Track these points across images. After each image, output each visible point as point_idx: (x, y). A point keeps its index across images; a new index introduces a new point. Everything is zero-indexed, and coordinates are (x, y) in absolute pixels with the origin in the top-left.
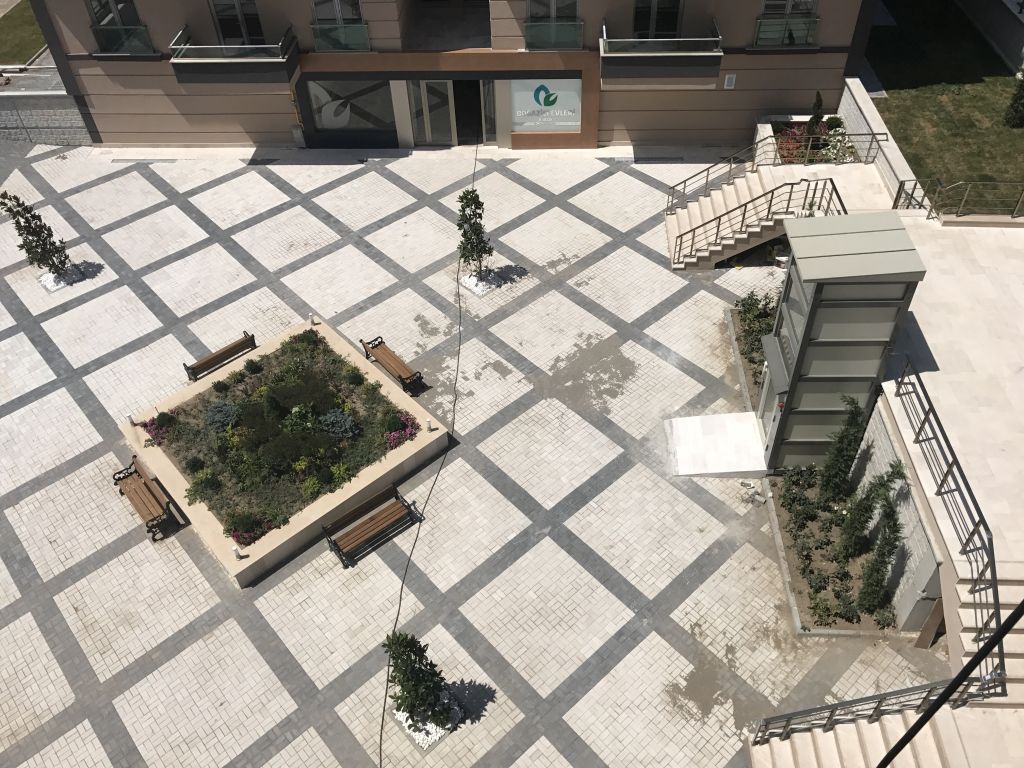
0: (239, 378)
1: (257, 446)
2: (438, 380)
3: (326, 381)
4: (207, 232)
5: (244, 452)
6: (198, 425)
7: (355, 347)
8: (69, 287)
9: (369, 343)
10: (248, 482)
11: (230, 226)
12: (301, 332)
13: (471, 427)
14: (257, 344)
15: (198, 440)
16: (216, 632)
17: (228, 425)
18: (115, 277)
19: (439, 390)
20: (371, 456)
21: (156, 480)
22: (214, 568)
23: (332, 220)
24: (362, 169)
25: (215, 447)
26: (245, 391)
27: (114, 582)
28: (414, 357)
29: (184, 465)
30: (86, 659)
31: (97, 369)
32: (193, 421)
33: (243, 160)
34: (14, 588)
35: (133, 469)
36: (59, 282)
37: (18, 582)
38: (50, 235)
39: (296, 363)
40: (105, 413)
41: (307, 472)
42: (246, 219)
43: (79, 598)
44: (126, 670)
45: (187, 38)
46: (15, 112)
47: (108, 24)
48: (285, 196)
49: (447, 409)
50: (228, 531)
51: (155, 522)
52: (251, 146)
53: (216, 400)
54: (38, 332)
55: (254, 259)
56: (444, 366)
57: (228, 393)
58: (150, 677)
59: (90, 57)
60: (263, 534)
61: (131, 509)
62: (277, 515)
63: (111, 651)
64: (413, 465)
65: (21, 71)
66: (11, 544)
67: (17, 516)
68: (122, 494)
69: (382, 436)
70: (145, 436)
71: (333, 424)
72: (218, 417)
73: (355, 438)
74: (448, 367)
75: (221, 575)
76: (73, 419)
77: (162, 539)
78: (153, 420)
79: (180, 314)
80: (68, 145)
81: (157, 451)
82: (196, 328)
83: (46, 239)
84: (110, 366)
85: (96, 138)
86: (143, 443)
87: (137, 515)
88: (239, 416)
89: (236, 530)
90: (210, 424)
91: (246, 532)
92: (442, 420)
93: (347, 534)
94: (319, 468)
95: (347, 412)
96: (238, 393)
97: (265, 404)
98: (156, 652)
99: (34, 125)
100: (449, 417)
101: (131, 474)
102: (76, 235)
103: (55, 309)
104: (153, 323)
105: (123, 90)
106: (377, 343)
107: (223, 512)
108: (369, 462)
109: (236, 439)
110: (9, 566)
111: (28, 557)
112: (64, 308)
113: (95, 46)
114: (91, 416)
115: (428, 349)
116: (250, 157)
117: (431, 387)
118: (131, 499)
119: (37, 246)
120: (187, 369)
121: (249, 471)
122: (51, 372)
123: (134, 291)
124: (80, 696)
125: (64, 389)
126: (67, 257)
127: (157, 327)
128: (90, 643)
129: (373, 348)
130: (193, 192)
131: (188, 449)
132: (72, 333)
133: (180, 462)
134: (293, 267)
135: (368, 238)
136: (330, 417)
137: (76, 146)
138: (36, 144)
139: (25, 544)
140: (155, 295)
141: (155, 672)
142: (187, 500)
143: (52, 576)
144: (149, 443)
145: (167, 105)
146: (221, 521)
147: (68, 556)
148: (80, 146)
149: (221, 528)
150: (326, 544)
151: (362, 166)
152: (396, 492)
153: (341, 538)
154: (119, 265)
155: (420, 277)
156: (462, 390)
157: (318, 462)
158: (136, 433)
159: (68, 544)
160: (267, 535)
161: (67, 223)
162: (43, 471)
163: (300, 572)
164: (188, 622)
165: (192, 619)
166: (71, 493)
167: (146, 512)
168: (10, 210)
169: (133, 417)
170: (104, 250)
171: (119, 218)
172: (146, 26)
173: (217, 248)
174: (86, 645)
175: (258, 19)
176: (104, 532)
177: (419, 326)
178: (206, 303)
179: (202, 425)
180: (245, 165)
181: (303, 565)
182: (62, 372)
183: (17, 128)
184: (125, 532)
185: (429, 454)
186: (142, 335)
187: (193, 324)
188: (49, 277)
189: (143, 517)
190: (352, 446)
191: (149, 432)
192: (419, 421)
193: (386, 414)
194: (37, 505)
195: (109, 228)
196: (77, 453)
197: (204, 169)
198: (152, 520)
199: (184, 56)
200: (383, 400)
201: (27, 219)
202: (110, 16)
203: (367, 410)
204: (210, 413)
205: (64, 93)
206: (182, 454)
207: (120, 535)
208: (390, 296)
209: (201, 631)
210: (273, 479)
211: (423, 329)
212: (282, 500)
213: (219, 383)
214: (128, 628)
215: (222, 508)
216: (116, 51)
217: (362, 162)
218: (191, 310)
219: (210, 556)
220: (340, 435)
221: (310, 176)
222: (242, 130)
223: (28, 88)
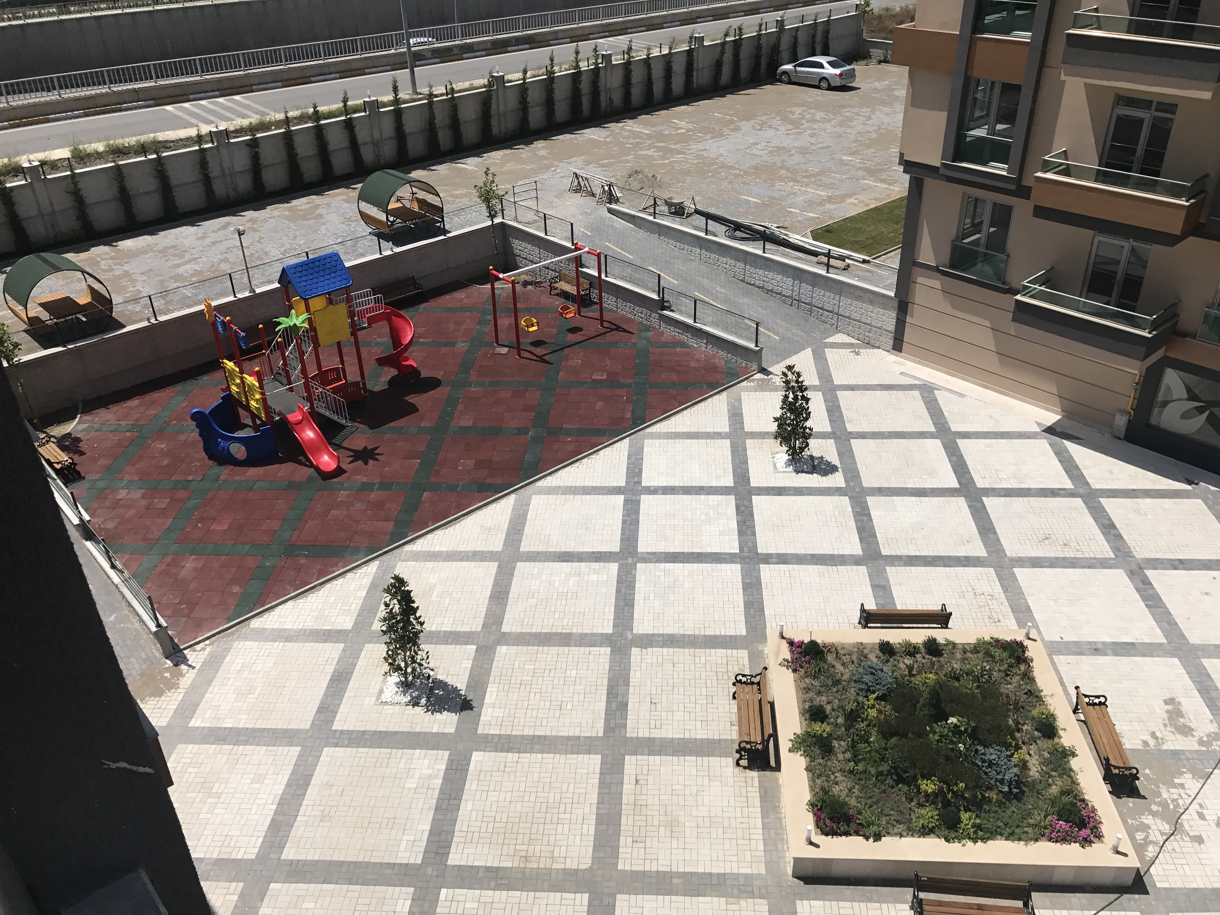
0: (911, 650)
1: (892, 735)
2: (1159, 795)
3: (1009, 710)
4: (959, 483)
5: (874, 732)
6: (842, 674)
7: (1065, 690)
8: (794, 474)
9: (1086, 696)
10: (861, 767)
11: (988, 486)
12: (1008, 639)
13: (1177, 883)
14: (949, 626)
15: (835, 690)
16: (743, 903)
17: (874, 692)
18: (843, 484)
19: (1154, 808)
20: (1018, 831)
21: (772, 705)
22: (777, 834)
23: (1113, 531)
24: (1187, 491)
25: (848, 708)
26: (910, 668)
27: (681, 778)
28: (1140, 747)
29: (807, 707)
30: (619, 835)
31: (778, 563)
32: (839, 667)
33: (1039, 424)
34: (601, 725)
35: (756, 680)
36: (789, 465)
37: (607, 721)
38: (806, 419)
39: (983, 669)
40: (762, 610)
41: (931, 799)
42: (1010, 486)
43: (645, 772)
44: (644, 873)
45: (1045, 281)
46: (837, 297)
47: (969, 243)
48: (1069, 481)
49: (1152, 838)
50: (812, 805)
51: (748, 746)
52: (1056, 413)
53: (875, 660)
54: (746, 503)
55: (995, 533)
56: (1176, 781)
57: (891, 660)
58: (660, 897)
59: (936, 269)
60: (847, 834)
61: (735, 718)
62: (873, 824)
63: (642, 845)
64: (1068, 879)
65: (864, 262)
66: (621, 682)
67: (639, 660)
68: (734, 698)
69: (1045, 817)
70: (787, 654)
71: (991, 764)
72: (867, 678)
73: (1009, 796)
74: (1182, 786)
75: (780, 846)
76: (731, 599)
77: (745, 768)
78: (802, 643)
79: (885, 552)
80: (868, 343)
81: (788, 676)
82: (893, 573)
83: (801, 421)
84: (790, 566)
85: (898, 346)
86: (780, 660)
87: (737, 728)
88: (890, 691)
89: (820, 810)
90: (855, 681)
91: (831, 819)
92: (1140, 849)
93: (940, 904)
94: (947, 804)
95: (1015, 758)
96: (902, 665)
97: (926, 695)
98: (679, 877)
99: (847, 315)
100: (1151, 851)
101: (753, 683)
102: (828, 429)
103: (773, 488)
104: (854, 547)
105: (949, 309)
106: (1097, 701)
107: (819, 782)
108: (1011, 836)
109: (873, 713)
110: (609, 701)
111: (627, 705)
112: (780, 491)
113: (946, 259)
114: (748, 605)
115: (1165, 747)
116: (1049, 424)
117: (1144, 797)
118: (739, 708)
119: (789, 425)
120: (863, 610)
121: (868, 756)
122: (737, 544)
123: (852, 507)
124: (595, 867)
125: (738, 566)
126: (807, 445)
127: (855, 553)
128: (630, 823)
129: (1088, 704)
130: (966, 435)
131: (819, 693)
132: (775, 519)
133: (804, 701)
134: (1036, 563)
135: (1150, 574)
136: (992, 754)
137: (874, 347)
138: (840, 331)
139: (631, 689)
140: (871, 520)
141: (667, 898)
142: (790, 745)
143: (635, 735)
144: (786, 663)
145: (987, 339)
146: (812, 789)
147: (658, 726)
148: (878, 348)
149: (807, 796)
150: (910, 897)
151: (1189, 487)
152: (1029, 897)
153: (931, 903)
154: (852, 475)
155: (1199, 653)
156: (1187, 827)
157: (950, 796)
158: (779, 646)
159: (664, 714)
160: (850, 838)
161: (826, 414)
162: (682, 632)
163: (863, 905)
164: (722, 871)
165: (728, 871)
166: (692, 666)
167: (745, 729)
168: (787, 382)
169: (785, 628)
170: (846, 453)
171: (877, 430)
172: (1008, 256)
173: (961, 502)
174: (626, 822)
175: (1141, 284)
176: (699, 724)
177: (1167, 712)
178: (918, 554)
179: (846, 677)
180: (1038, 429)
181: (870, 900)
182: (746, 549)
183: (831, 312)
184: (717, 737)
185: (1098, 879)
186: (836, 553)
187: (893, 568)
188: (782, 456)
189: (740, 733)
190: (1000, 804)
191: (792, 652)
192: (1104, 829)
193: (1063, 793)
194: (660, 660)
195: (862, 436)
196: (718, 633)
197: (991, 417)
198: (747, 743)
199: (1032, 297)
200: (1068, 773)
201: (796, 398)
202: (977, 236)
203: (1043, 773)
204: (861, 670)
205: (892, 294)
206: (811, 694)
207: (711, 737)
208: (1144, 655)
209: (730, 890)
210: (889, 781)
211: (1170, 719)
212: (887, 811)
213: (888, 643)
214: (668, 833)
215: (819, 776)
216: (963, 271)
217: (1190, 483)
218: (899, 554)
219: (780, 819)
220: (992, 782)
221: (1111, 472)
222: (1054, 390)
223: (861, 279)
